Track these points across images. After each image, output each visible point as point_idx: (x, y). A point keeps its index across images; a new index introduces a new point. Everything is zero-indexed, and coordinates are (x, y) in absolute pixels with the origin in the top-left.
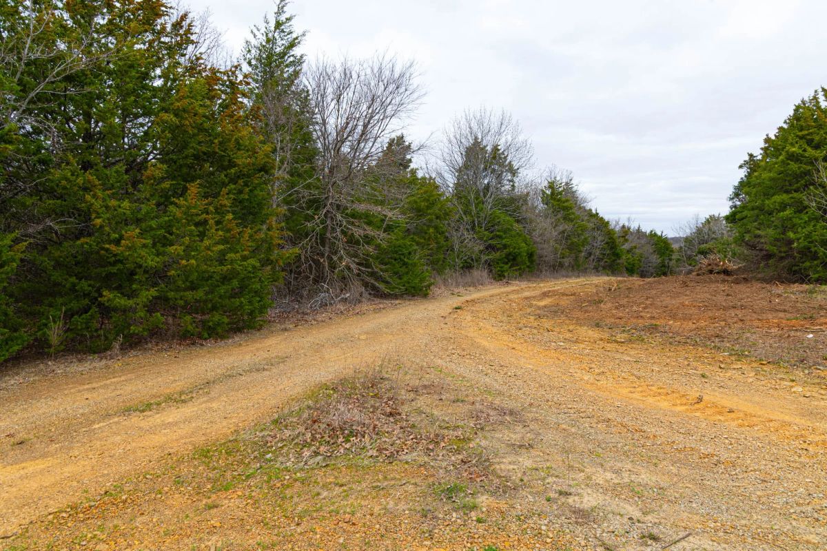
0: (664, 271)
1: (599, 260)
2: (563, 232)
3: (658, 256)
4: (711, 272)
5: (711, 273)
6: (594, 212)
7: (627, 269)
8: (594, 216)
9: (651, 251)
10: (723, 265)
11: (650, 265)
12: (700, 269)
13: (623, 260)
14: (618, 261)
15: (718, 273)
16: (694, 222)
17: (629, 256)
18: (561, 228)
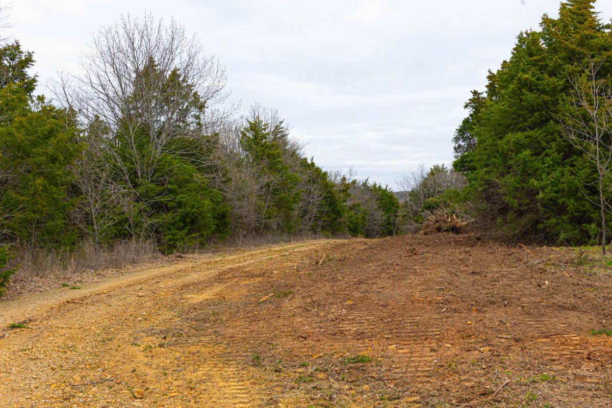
0: (389, 230)
1: (317, 219)
2: (268, 185)
3: (384, 213)
4: (439, 230)
5: (440, 232)
6: (309, 162)
7: (350, 229)
8: (308, 167)
9: (376, 207)
10: (451, 222)
11: (375, 222)
12: (427, 227)
13: (345, 217)
14: (339, 220)
15: (446, 230)
16: (419, 173)
17: (352, 213)
18: (265, 180)
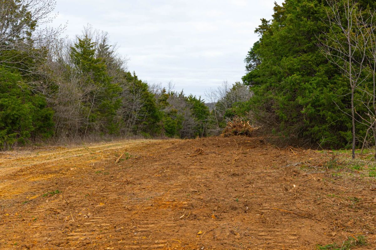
0: (200, 132)
1: (138, 123)
2: (92, 93)
3: (197, 119)
4: (235, 133)
5: (236, 135)
6: (133, 75)
7: (167, 131)
8: (130, 78)
9: (190, 114)
10: (245, 127)
11: (190, 126)
12: (227, 131)
13: (163, 121)
14: (158, 123)
15: (241, 134)
16: (224, 88)
17: (169, 119)
18: (89, 89)
